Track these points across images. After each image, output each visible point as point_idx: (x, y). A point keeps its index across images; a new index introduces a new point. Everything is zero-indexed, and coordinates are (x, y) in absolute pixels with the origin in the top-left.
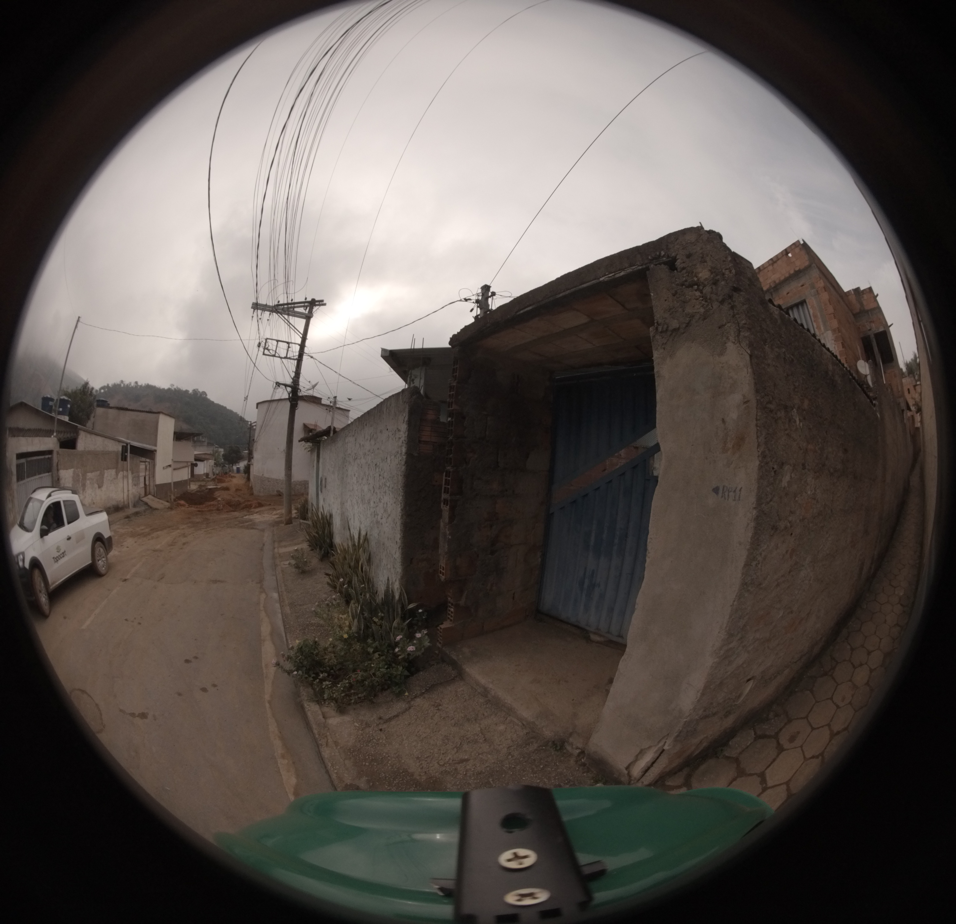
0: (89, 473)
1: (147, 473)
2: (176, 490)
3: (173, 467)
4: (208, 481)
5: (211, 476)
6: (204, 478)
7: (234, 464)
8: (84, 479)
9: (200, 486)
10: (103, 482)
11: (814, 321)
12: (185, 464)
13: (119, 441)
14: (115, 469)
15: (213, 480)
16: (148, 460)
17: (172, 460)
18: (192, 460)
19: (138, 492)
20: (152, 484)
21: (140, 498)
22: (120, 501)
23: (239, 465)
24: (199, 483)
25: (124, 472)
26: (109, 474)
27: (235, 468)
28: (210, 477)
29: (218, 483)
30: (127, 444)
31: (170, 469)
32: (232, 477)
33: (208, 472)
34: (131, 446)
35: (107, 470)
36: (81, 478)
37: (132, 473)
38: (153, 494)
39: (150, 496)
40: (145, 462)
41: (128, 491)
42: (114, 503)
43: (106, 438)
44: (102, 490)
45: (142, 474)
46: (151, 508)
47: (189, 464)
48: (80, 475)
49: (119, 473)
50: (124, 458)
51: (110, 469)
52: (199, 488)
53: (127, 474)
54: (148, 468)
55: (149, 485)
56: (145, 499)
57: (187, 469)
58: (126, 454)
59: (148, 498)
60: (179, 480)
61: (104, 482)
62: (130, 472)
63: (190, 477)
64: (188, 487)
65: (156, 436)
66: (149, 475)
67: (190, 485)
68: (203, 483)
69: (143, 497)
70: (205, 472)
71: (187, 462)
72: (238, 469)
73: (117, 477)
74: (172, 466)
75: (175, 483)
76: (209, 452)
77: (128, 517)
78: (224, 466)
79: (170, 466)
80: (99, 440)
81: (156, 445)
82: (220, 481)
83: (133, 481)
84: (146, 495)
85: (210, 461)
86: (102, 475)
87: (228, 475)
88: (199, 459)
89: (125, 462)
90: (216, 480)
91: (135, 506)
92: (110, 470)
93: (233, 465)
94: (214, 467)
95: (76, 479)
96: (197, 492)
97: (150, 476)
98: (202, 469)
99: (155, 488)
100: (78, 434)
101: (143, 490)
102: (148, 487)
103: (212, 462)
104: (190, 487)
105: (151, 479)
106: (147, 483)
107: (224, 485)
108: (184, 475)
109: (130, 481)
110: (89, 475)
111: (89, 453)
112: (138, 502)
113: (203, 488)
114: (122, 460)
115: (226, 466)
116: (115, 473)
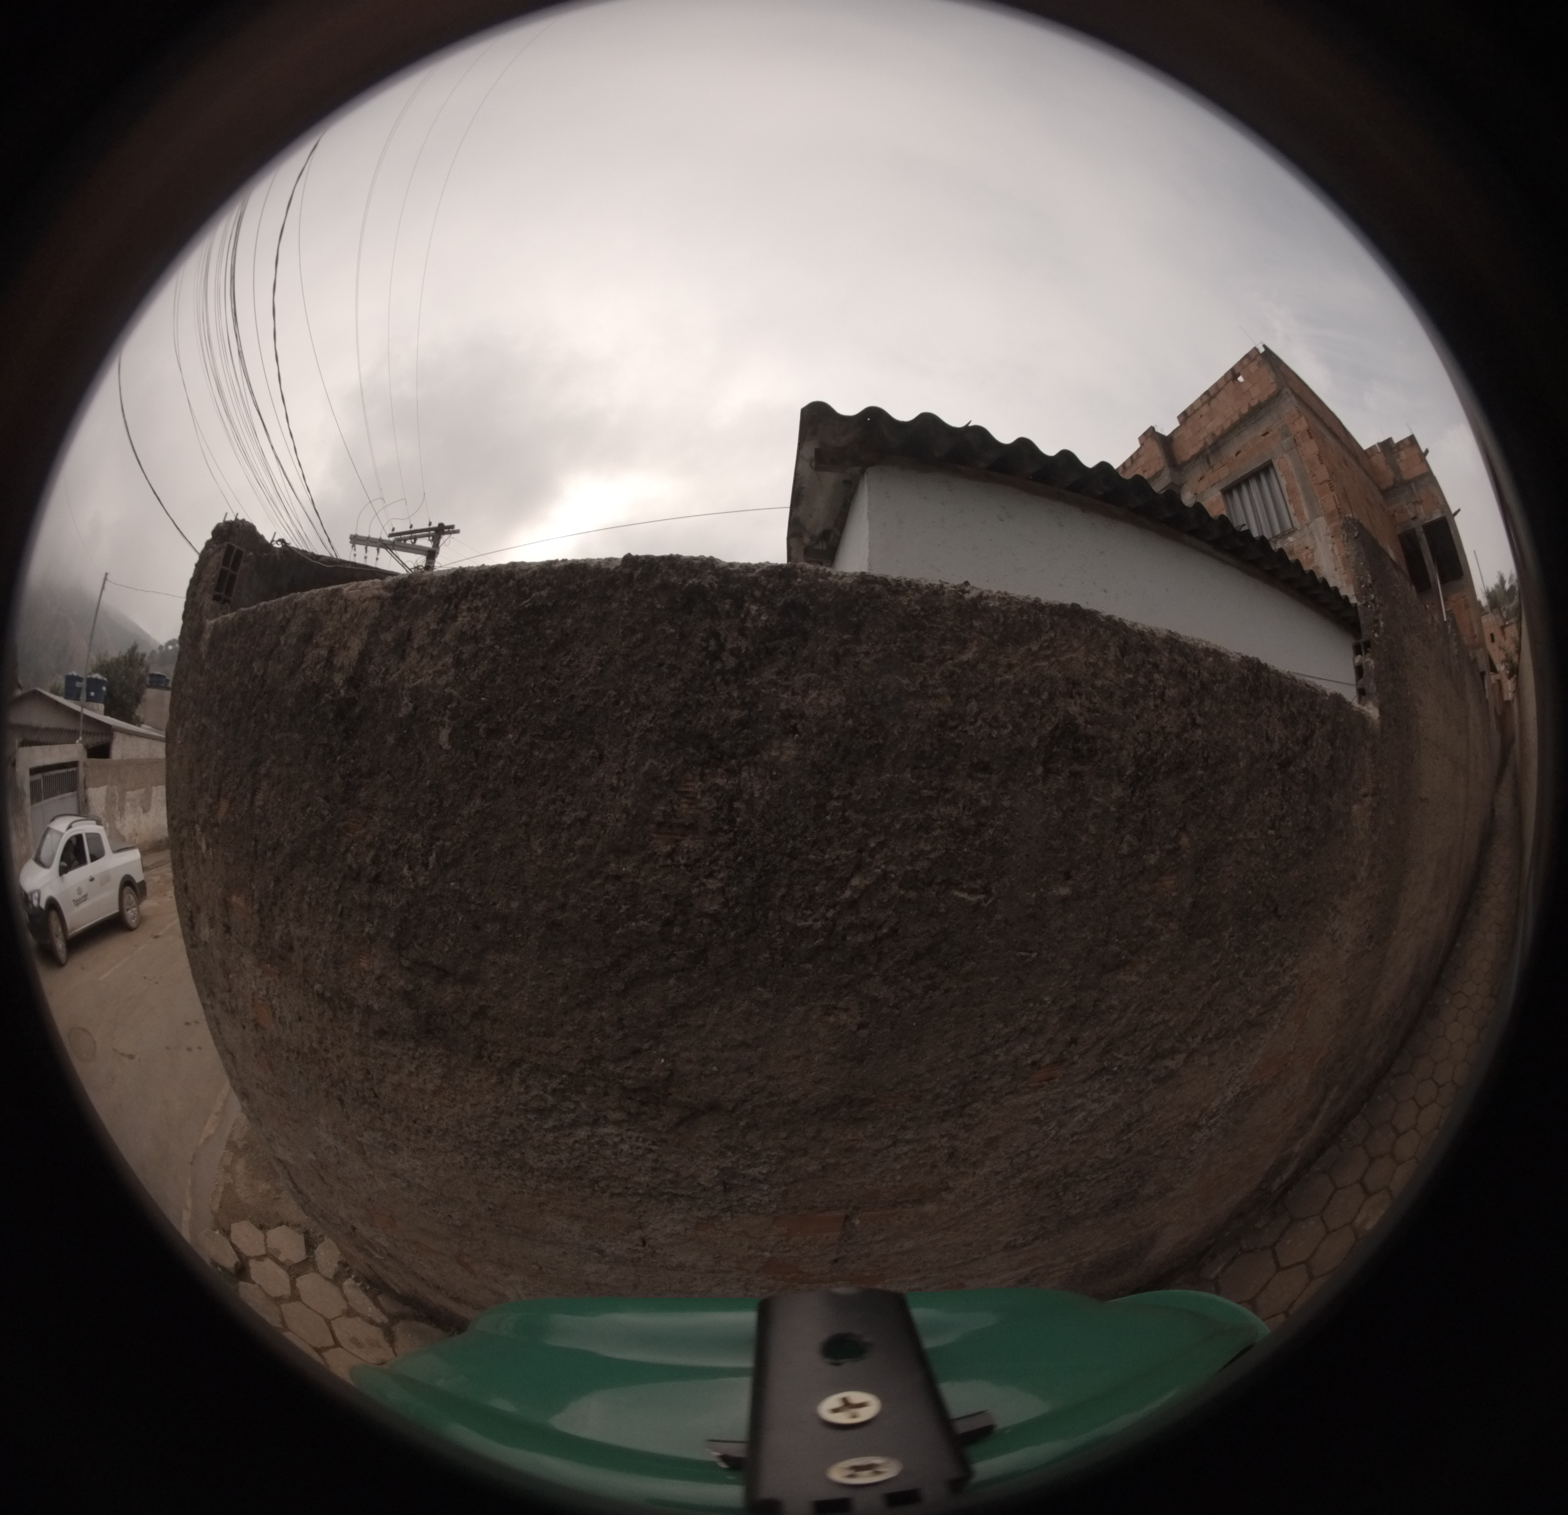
0: (129, 791)
8: (123, 799)
10: (149, 805)
11: (1290, 501)
26: (160, 791)
35: (155, 786)
36: (118, 798)
43: (153, 739)
44: (149, 817)
48: (117, 794)
51: (161, 784)
61: (152, 804)
80: (145, 742)
86: (148, 793)
92: (160, 786)
95: (110, 801)
100: (112, 736)
110: (130, 794)
111: (129, 762)
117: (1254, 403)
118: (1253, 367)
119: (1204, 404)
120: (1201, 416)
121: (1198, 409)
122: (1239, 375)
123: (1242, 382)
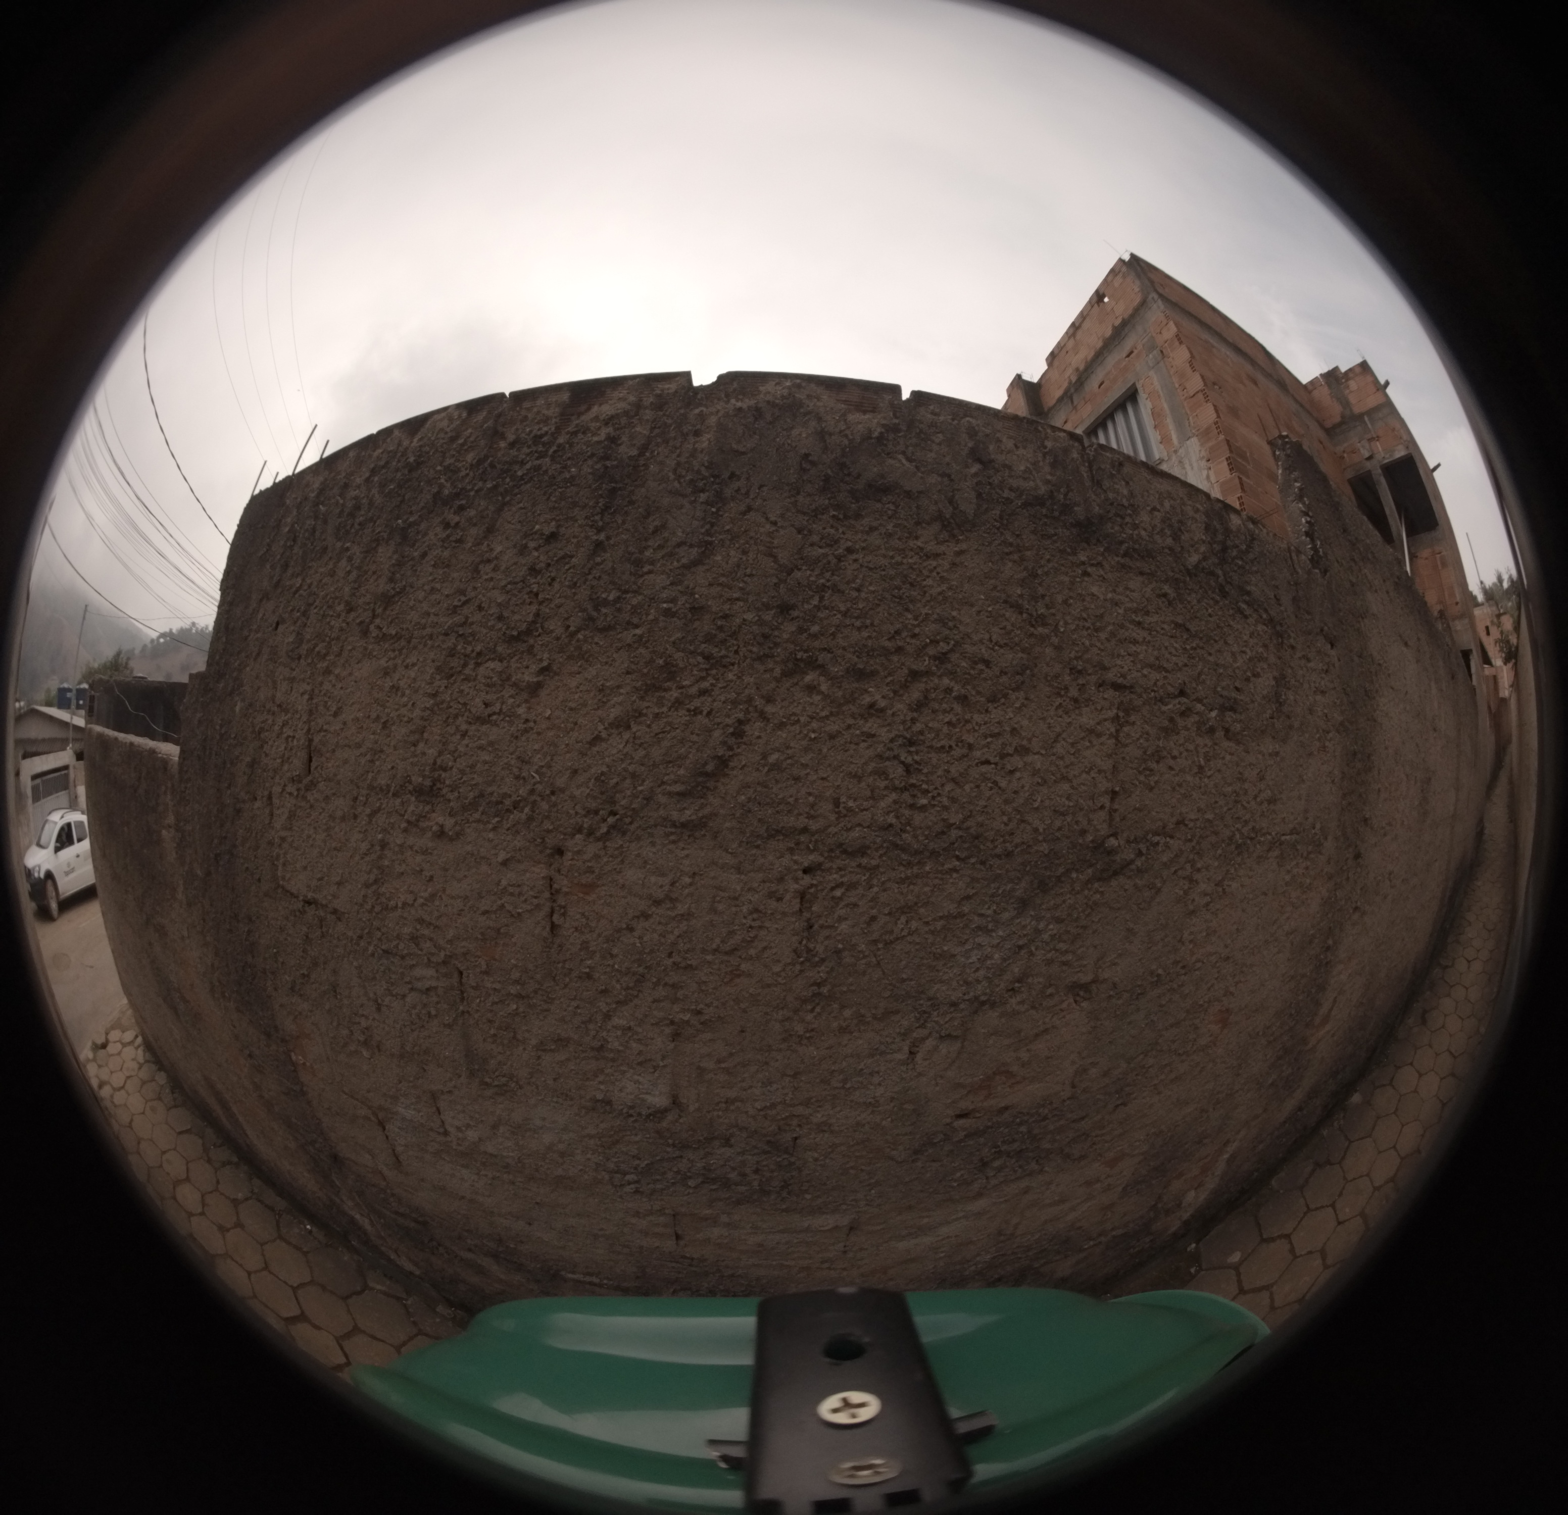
118: (1118, 281)
120: (1068, 352)
121: (1064, 345)
122: (1103, 296)
123: (1107, 302)
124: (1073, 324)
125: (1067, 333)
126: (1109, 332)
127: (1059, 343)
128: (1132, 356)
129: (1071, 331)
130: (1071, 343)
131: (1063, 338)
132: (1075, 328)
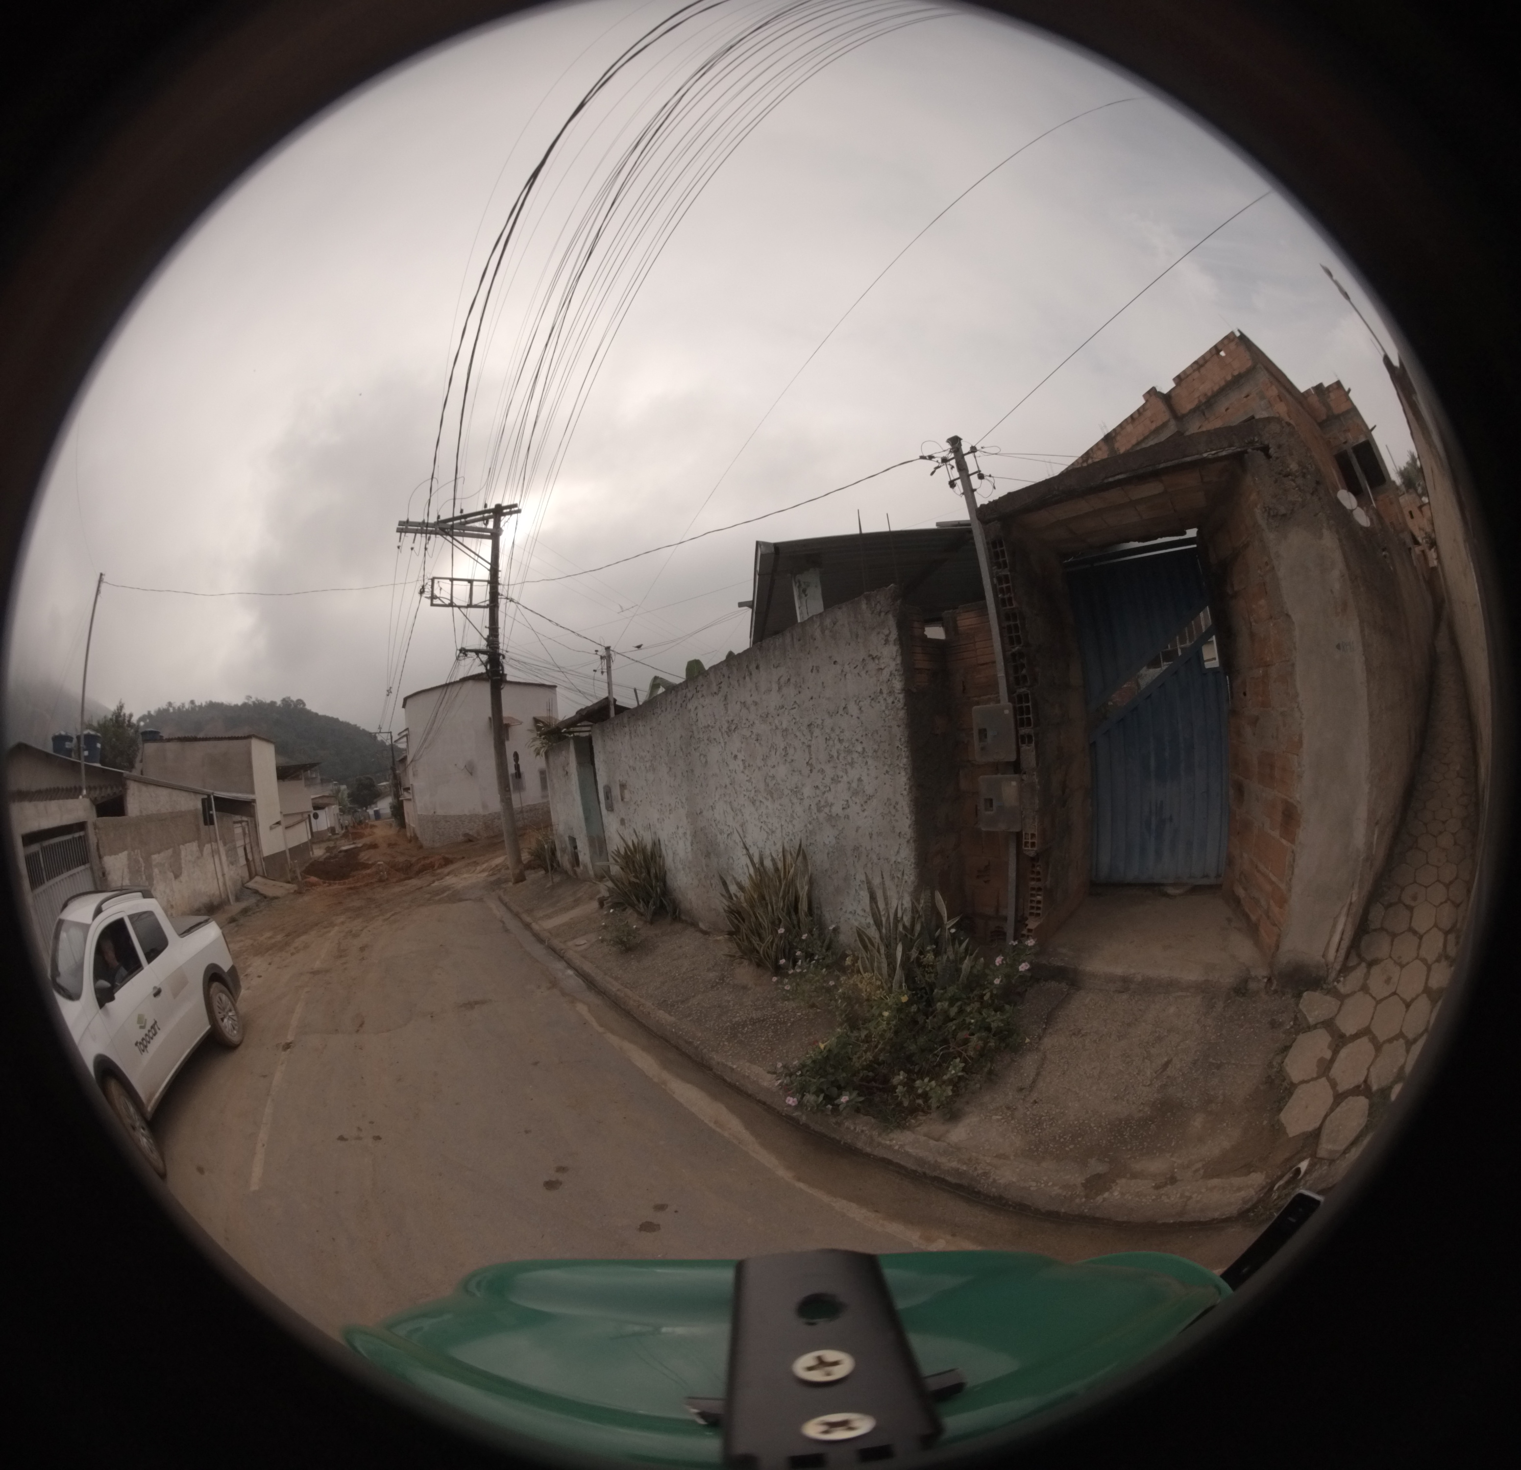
0: (154, 854)
1: (247, 840)
2: (296, 861)
3: (284, 824)
4: (337, 839)
5: (338, 830)
6: (330, 836)
7: (369, 806)
8: (149, 865)
9: (328, 849)
10: (180, 868)
12: (299, 818)
13: (196, 792)
14: (197, 841)
15: (345, 836)
16: (245, 819)
17: (281, 813)
18: (309, 808)
19: (238, 874)
20: (256, 856)
21: (243, 885)
22: (214, 895)
23: (377, 807)
24: (324, 845)
25: (213, 843)
26: (189, 850)
27: (371, 812)
28: (337, 832)
29: (354, 839)
30: (209, 796)
31: (280, 829)
32: (372, 826)
33: (333, 825)
34: (216, 798)
35: (183, 844)
36: (143, 865)
37: (225, 844)
38: (261, 873)
39: (258, 879)
40: (241, 822)
41: (223, 875)
42: (205, 900)
43: (172, 788)
44: (181, 882)
45: (240, 843)
46: (265, 897)
47: (306, 816)
48: (141, 859)
49: (204, 846)
50: (209, 821)
51: (189, 842)
52: (327, 852)
53: (216, 847)
54: (247, 832)
55: (253, 860)
56: (251, 884)
57: (304, 824)
58: (211, 812)
59: (256, 882)
60: (296, 844)
61: (183, 866)
62: (220, 843)
63: (310, 837)
64: (311, 853)
65: (251, 775)
66: (250, 842)
67: (312, 850)
68: (331, 844)
69: (248, 882)
70: (329, 826)
71: (302, 813)
72: (377, 815)
73: (202, 855)
74: (282, 823)
75: (290, 850)
76: (327, 794)
77: (233, 920)
78: (356, 811)
79: (278, 823)
80: (163, 793)
81: (253, 792)
82: (357, 836)
83: (227, 856)
84: (251, 877)
85: (333, 807)
86: (177, 855)
87: (363, 826)
88: (318, 807)
89: (211, 827)
90: (350, 835)
91: (238, 899)
92: (188, 844)
93: (367, 809)
94: (340, 815)
95: (134, 870)
96: (326, 858)
97: (253, 845)
98: (325, 821)
99: (263, 863)
100: (124, 787)
101: (246, 870)
102: (252, 863)
103: (335, 809)
104: (313, 854)
105: (254, 849)
106: (250, 857)
107: (367, 840)
108: (300, 835)
109: (224, 858)
110: (155, 857)
111: (149, 818)
112: (242, 891)
113: (335, 852)
114: (206, 824)
115: (358, 811)
116: (198, 848)
117: (1236, 373)
118: (1232, 346)
119: (1194, 371)
120: (1194, 380)
121: (1190, 374)
122: (1221, 351)
123: (1224, 357)
124: (1196, 362)
125: (1191, 366)
126: (1229, 378)
127: (1184, 372)
128: (1249, 398)
129: (1196, 366)
130: (1196, 375)
131: (1187, 369)
132: (1199, 365)
